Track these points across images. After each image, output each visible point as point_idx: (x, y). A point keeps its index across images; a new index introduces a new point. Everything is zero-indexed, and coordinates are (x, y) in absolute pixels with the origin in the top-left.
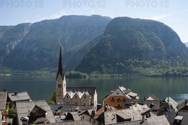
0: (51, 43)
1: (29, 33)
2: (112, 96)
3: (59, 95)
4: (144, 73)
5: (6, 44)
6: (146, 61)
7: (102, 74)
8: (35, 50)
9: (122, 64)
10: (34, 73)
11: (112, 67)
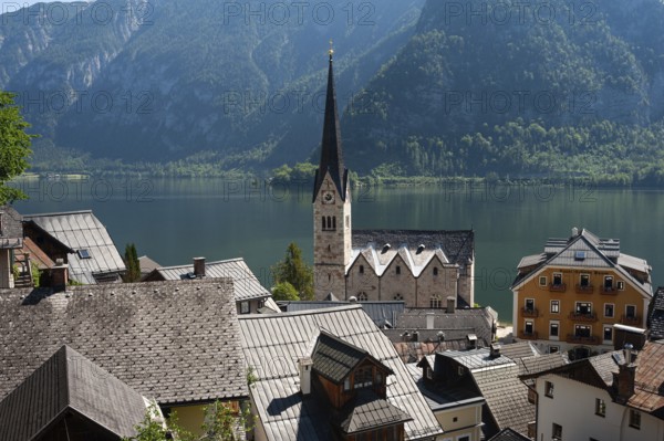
0: (221, 62)
1: (143, 28)
2: (556, 270)
3: (326, 260)
4: (566, 173)
5: (62, 68)
6: (572, 129)
7: (409, 175)
8: (166, 87)
9: (485, 141)
10: (166, 169)
11: (449, 150)
